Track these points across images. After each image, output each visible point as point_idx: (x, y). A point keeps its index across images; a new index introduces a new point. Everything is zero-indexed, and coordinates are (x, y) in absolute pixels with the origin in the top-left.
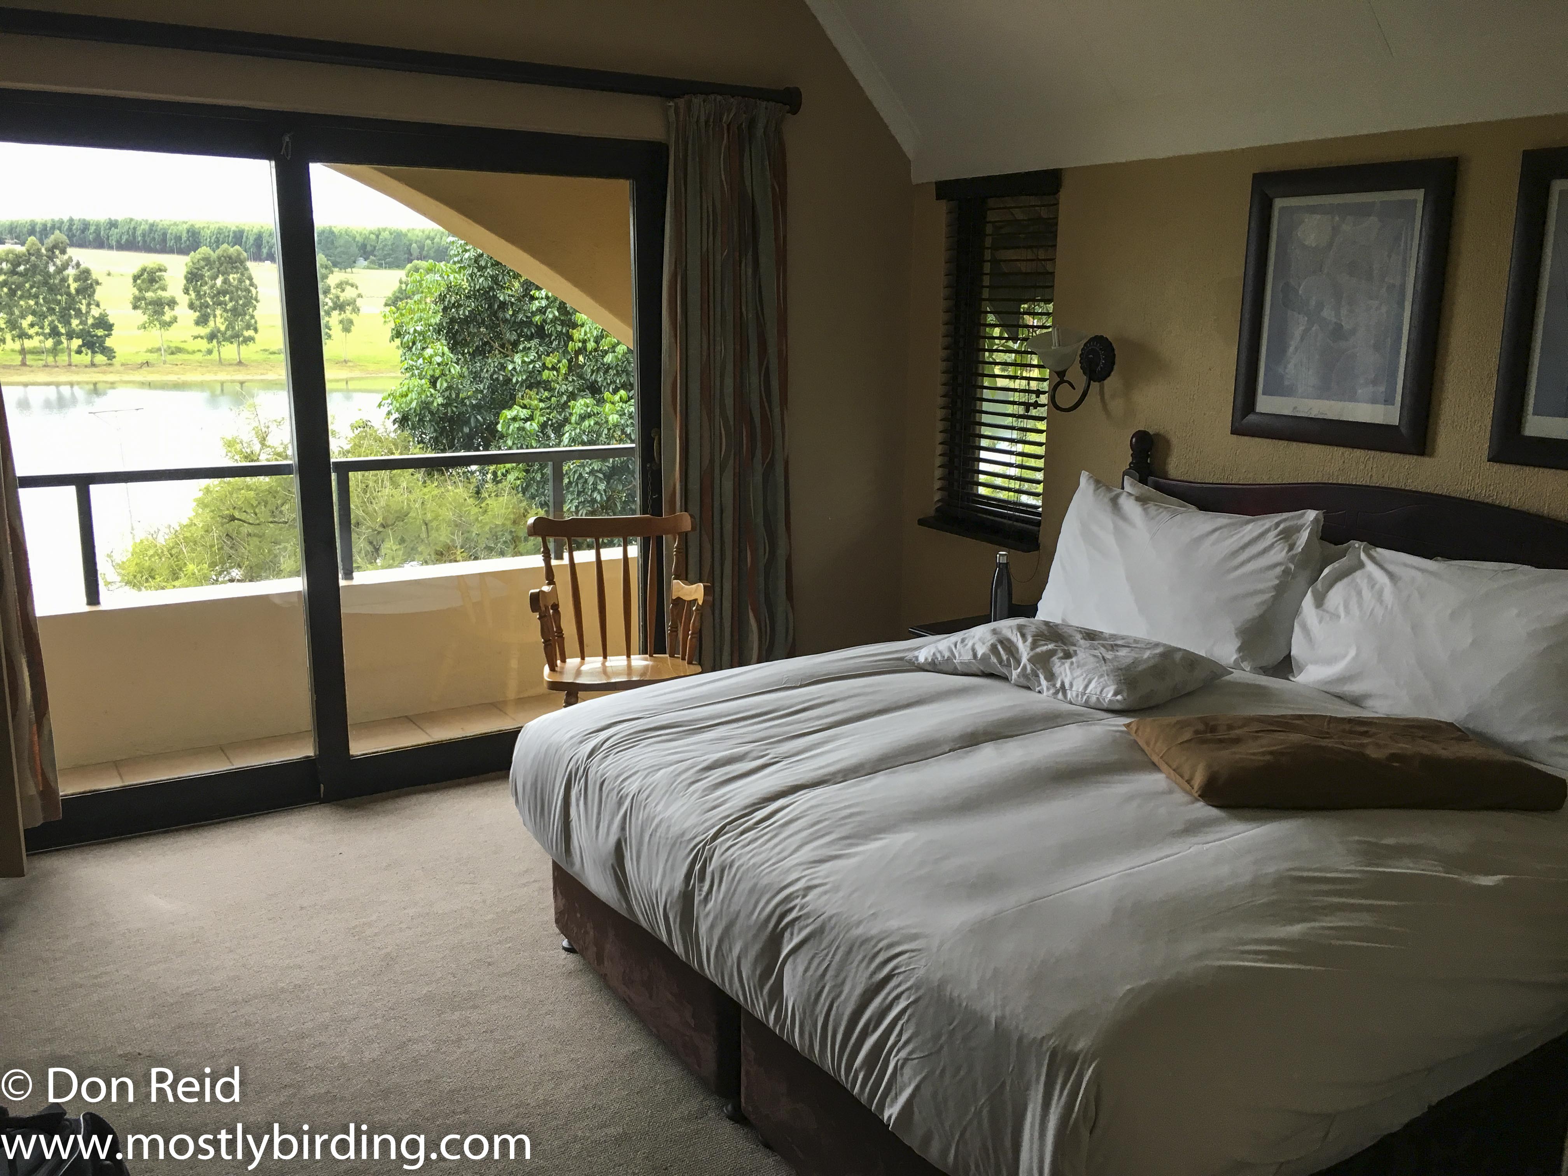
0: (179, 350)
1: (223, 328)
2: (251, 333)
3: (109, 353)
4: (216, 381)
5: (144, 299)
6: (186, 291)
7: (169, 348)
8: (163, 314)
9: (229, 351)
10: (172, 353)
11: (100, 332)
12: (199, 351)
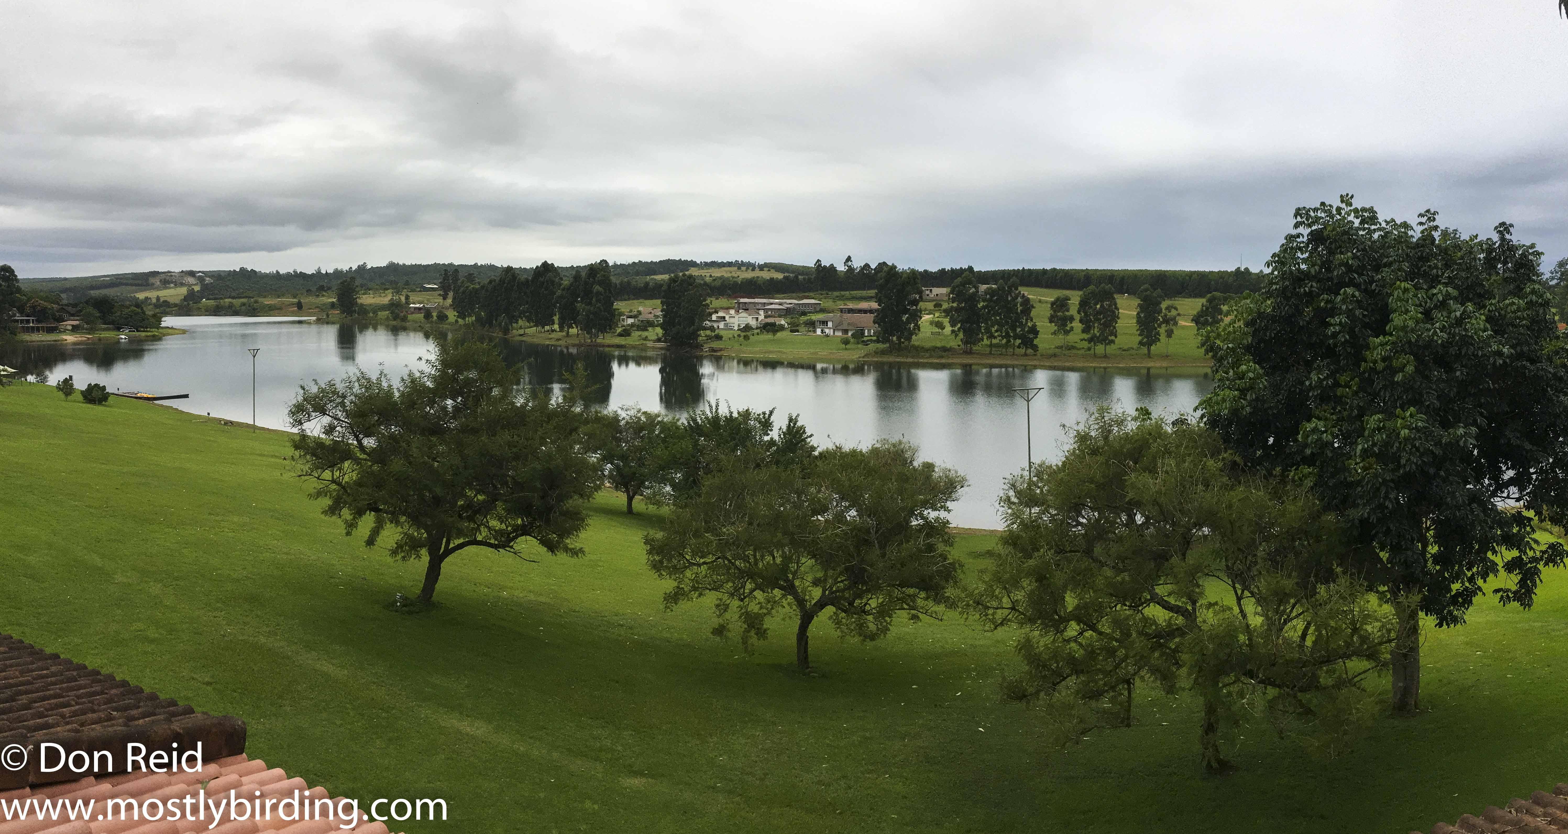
0: (1073, 347)
1: (1098, 335)
2: (1113, 338)
3: (1035, 348)
4: (1091, 367)
5: (1057, 316)
6: (1079, 312)
7: (1068, 346)
8: (1066, 326)
9: (1100, 349)
10: (1069, 349)
11: (1031, 336)
12: (1083, 348)
